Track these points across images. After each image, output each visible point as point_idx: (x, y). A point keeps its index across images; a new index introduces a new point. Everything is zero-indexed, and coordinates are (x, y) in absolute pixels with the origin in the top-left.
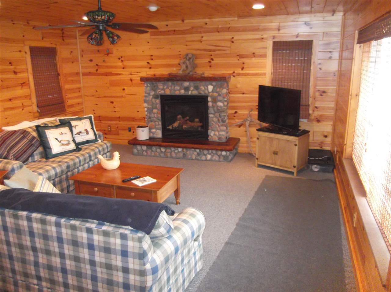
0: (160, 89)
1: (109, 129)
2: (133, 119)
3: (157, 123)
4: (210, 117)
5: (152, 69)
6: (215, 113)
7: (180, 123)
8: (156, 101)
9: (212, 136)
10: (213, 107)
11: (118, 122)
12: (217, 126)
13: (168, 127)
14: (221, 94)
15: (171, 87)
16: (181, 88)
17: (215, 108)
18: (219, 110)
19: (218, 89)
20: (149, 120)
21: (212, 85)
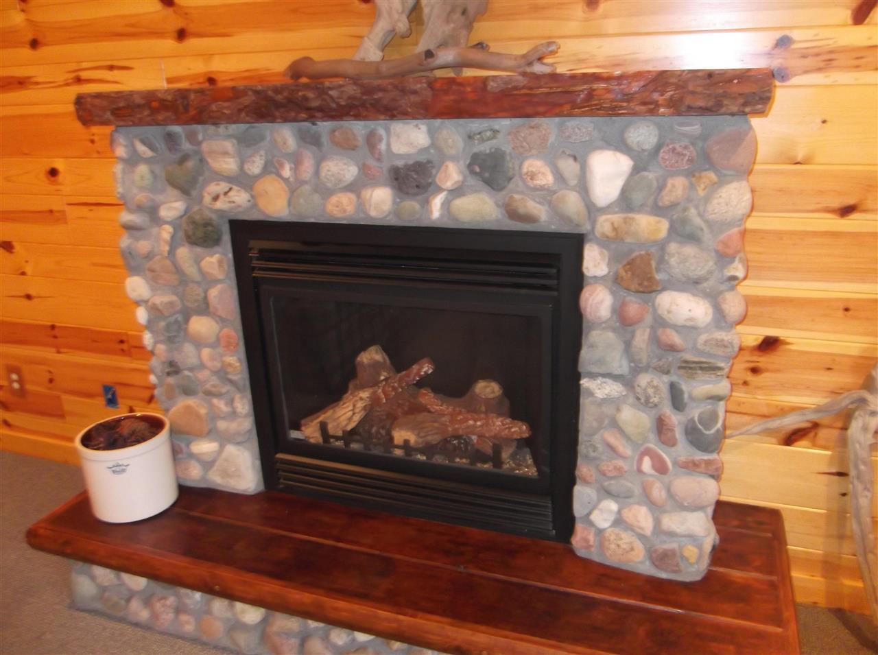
0: (219, 176)
1: (16, 386)
2: (122, 342)
3: (221, 404)
4: (591, 394)
5: (192, 43)
6: (637, 370)
7: (375, 400)
8: (198, 261)
9: (600, 532)
10: (623, 322)
11: (49, 354)
12: (647, 464)
13: (297, 427)
14: (698, 221)
15: (297, 162)
16: (364, 168)
17: (641, 337)
18: (672, 348)
19: (677, 187)
20: (171, 380)
21: (622, 146)
